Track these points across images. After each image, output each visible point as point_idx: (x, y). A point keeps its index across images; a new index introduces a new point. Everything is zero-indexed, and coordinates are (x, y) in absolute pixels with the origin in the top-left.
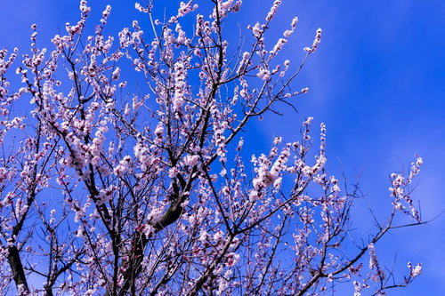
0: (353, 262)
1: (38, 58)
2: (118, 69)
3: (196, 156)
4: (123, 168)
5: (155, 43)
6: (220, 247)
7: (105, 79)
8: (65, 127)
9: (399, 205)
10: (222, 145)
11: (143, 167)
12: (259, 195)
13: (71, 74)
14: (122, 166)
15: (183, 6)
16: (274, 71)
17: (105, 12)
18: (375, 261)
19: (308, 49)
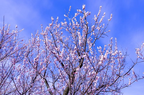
0: (128, 73)
1: (44, 33)
2: (62, 32)
3: (86, 55)
4: (68, 59)
5: (70, 24)
6: (94, 75)
7: (59, 35)
8: (55, 52)
9: (139, 57)
10: (91, 51)
11: (73, 58)
12: (102, 63)
13: (51, 34)
14: (68, 58)
15: (76, 14)
16: (101, 27)
17: (57, 19)
18: (134, 73)
19: (109, 20)
